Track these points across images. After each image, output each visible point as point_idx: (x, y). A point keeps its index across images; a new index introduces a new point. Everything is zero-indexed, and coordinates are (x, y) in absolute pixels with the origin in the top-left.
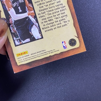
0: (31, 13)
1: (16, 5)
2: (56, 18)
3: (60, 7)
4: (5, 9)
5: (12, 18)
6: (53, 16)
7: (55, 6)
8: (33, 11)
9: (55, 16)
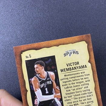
0: (58, 96)
1: (44, 86)
2: (82, 103)
3: (87, 93)
4: (32, 89)
5: (38, 99)
6: (79, 101)
7: (82, 91)
8: (59, 94)
9: (81, 100)
